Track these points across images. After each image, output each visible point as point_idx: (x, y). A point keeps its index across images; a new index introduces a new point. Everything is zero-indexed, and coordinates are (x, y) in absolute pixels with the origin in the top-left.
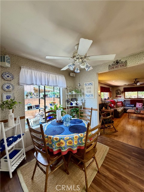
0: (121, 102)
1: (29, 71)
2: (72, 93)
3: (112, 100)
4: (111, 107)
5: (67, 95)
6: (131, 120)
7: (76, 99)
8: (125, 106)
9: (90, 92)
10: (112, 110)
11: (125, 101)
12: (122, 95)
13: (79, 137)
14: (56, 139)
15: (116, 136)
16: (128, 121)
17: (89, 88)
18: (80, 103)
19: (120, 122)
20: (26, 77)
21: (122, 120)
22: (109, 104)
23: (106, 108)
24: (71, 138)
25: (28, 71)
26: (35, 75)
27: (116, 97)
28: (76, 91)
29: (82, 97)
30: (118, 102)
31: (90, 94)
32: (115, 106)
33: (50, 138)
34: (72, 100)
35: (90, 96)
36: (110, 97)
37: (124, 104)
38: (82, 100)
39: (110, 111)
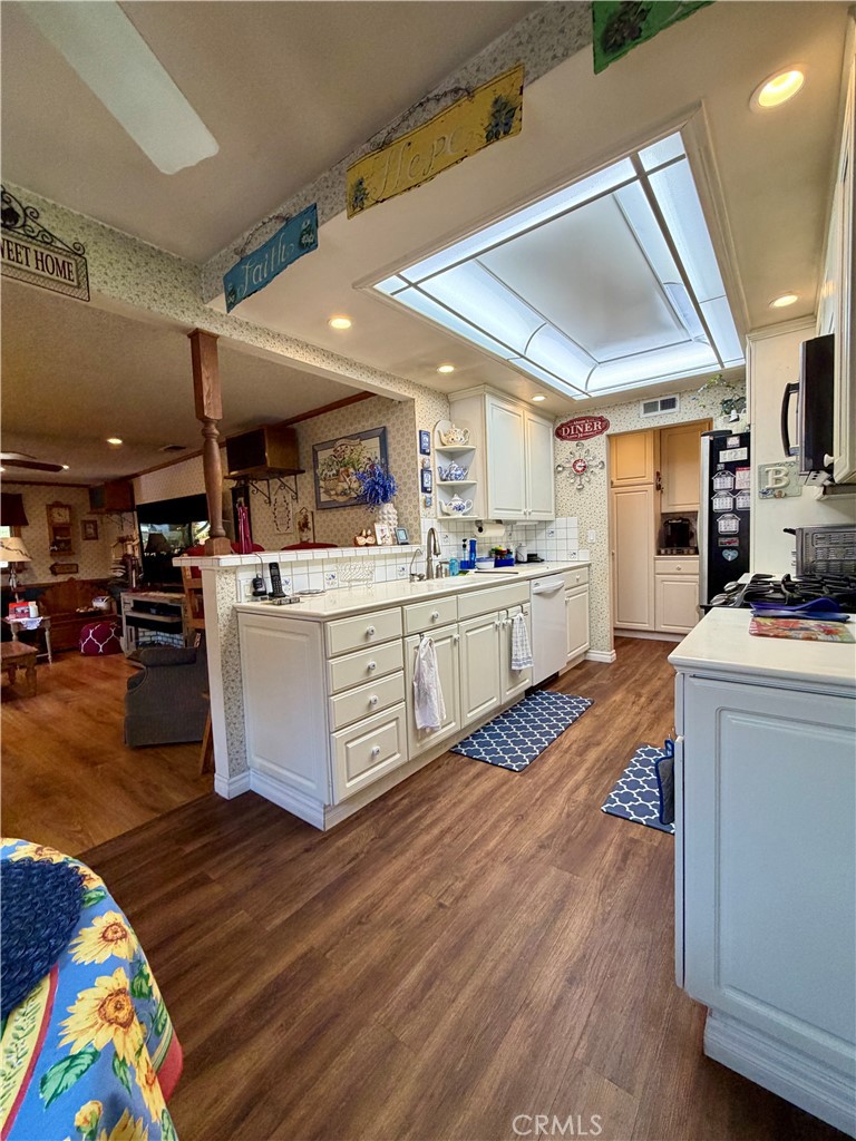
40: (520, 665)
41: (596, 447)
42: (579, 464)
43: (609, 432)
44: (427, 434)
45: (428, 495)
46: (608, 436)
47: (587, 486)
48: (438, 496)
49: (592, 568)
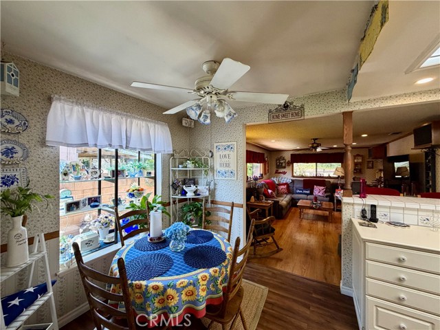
0: (286, 184)
1: (77, 109)
2: (186, 167)
3: (268, 181)
4: (268, 196)
5: (174, 172)
6: (305, 223)
7: (194, 179)
8: (293, 194)
9: (228, 165)
10: (269, 203)
11: (293, 181)
12: (288, 170)
13: (211, 276)
14: (156, 288)
15: (280, 260)
16: (300, 226)
17: (225, 156)
18: (204, 190)
19: (285, 228)
20: (66, 125)
21: (289, 223)
22: (263, 189)
23: (258, 198)
24: (192, 281)
25: (71, 110)
26: (92, 121)
27: (277, 172)
28: (195, 163)
29: (210, 178)
30: (280, 185)
31: (227, 169)
32: (274, 194)
33: (140, 287)
34: (184, 183)
35: (227, 175)
36: (265, 174)
37: (291, 188)
38: (208, 184)
39: (264, 204)
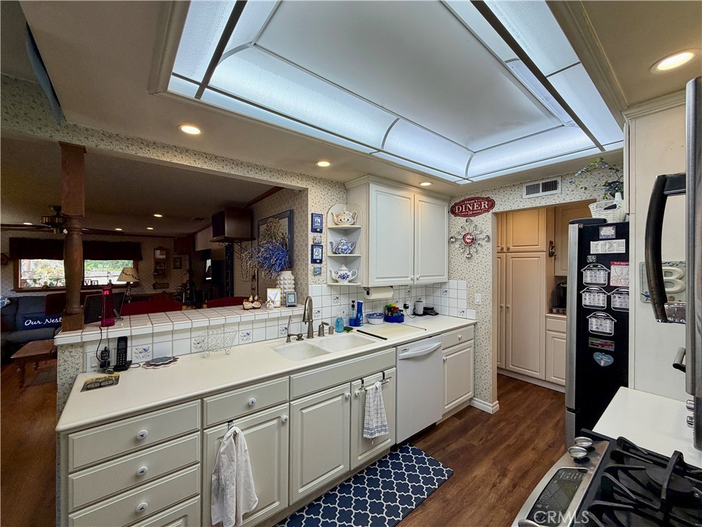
8: (13, 330)
11: (15, 301)
40: (372, 434)
41: (484, 223)
42: (468, 237)
43: (495, 210)
44: (320, 216)
45: (318, 265)
46: (496, 214)
47: (475, 256)
48: (329, 267)
49: (479, 325)
